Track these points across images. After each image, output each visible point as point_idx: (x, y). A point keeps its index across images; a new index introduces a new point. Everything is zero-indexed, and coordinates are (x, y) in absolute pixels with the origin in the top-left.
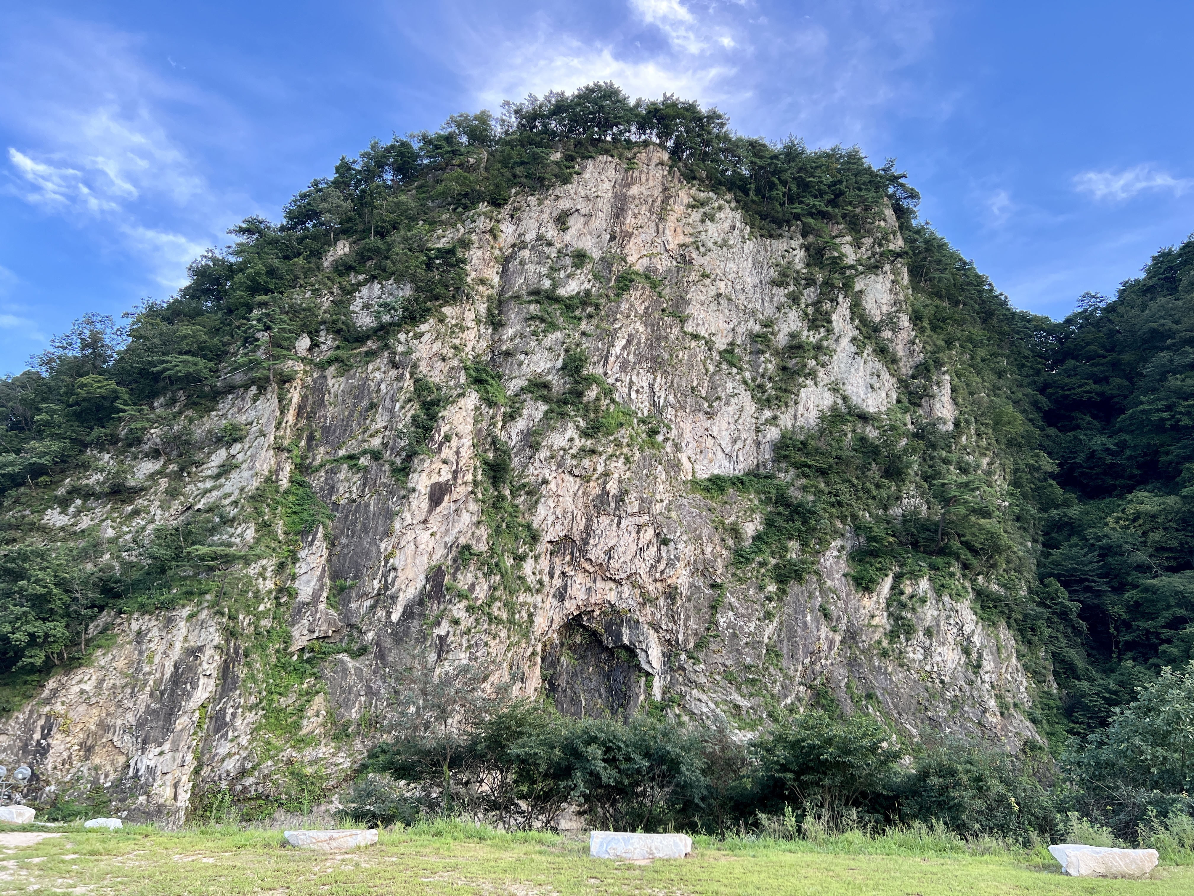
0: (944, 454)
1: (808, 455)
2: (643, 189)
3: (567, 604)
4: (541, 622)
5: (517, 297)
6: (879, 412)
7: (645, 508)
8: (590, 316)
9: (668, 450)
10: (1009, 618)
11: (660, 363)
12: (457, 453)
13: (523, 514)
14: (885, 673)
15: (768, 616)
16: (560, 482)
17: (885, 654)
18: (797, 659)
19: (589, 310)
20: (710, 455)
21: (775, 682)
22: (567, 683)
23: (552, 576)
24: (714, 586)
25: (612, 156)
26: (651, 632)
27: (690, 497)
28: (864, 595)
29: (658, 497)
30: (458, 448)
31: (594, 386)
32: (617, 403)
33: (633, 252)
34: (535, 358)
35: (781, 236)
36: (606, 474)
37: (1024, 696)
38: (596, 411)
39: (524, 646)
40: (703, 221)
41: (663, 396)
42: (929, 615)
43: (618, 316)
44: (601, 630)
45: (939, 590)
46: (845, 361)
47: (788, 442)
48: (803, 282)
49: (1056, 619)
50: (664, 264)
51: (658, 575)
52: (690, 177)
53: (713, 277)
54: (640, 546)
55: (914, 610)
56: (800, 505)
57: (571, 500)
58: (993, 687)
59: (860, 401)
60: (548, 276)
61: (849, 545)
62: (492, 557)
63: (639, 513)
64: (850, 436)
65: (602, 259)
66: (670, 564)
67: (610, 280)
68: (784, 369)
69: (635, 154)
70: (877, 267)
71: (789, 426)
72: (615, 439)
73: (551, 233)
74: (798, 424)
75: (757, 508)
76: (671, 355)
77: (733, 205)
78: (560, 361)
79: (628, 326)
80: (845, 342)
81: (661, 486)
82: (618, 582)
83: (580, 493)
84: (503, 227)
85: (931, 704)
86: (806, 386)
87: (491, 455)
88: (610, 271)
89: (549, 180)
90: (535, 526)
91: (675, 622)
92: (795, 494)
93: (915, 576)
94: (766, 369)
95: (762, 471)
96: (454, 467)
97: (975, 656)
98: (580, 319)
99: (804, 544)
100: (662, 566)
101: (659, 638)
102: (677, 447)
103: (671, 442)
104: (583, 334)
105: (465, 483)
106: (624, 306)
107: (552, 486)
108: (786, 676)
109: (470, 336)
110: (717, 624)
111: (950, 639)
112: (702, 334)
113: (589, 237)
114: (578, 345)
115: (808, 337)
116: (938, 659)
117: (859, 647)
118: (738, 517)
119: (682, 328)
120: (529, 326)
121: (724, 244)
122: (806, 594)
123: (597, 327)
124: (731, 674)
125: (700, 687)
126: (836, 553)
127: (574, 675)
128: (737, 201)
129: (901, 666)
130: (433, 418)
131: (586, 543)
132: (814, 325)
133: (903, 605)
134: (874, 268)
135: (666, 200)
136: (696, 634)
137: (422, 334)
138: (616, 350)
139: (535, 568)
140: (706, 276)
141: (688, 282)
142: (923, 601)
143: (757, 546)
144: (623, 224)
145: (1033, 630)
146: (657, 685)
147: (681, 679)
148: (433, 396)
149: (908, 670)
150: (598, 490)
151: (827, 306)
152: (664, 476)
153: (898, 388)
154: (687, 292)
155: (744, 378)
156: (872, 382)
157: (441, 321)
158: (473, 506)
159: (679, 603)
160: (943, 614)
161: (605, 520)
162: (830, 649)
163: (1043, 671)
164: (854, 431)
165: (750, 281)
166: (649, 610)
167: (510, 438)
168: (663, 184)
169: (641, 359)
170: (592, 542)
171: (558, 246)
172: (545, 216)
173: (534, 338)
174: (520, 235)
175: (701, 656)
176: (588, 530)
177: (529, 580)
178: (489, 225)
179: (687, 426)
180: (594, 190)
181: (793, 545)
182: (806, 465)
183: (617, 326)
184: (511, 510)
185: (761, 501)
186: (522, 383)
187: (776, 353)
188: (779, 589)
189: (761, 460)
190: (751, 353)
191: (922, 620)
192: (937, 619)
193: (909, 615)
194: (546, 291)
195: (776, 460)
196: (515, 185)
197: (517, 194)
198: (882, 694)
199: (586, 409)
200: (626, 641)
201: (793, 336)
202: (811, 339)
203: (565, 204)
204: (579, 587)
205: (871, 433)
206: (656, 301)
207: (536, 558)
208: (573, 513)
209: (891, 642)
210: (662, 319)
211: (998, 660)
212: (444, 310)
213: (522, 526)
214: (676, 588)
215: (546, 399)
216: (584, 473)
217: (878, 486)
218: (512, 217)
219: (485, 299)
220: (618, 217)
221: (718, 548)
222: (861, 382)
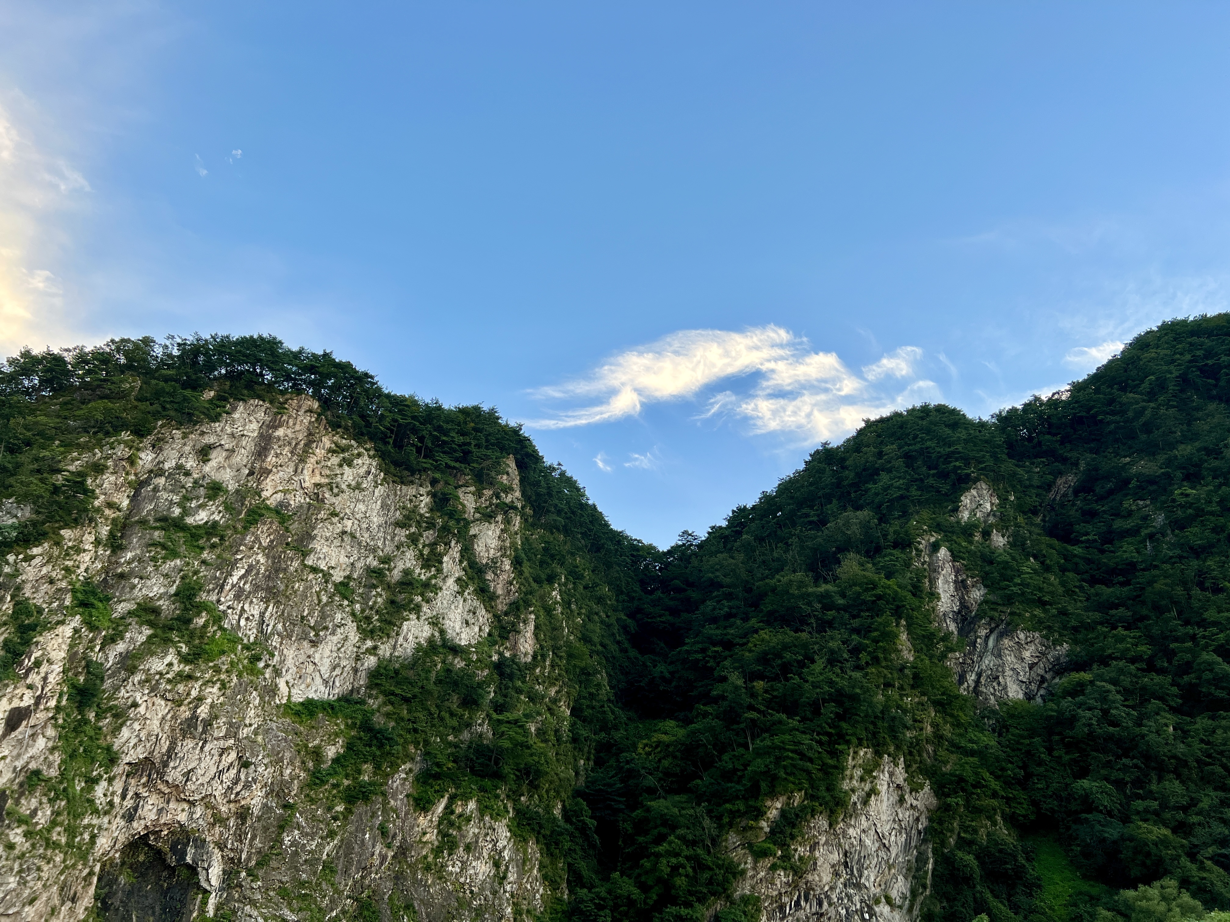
0: (519, 684)
1: (398, 683)
2: (289, 432)
3: (135, 824)
4: (103, 843)
5: (143, 522)
6: (470, 645)
7: (232, 731)
8: (213, 546)
9: (267, 676)
10: (539, 833)
11: (275, 593)
12: (45, 679)
13: (105, 736)
14: (425, 886)
15: (332, 834)
16: (150, 705)
17: (428, 868)
18: (349, 875)
19: (215, 540)
20: (308, 680)
21: (324, 897)
22: (122, 902)
23: (124, 797)
24: (286, 806)
25: (264, 401)
26: (216, 851)
27: (280, 721)
28: (420, 814)
29: (247, 722)
30: (47, 674)
31: (204, 614)
32: (225, 630)
33: (268, 488)
34: (149, 583)
35: (412, 482)
36: (200, 699)
37: (538, 901)
38: (202, 637)
39: (80, 867)
40: (341, 466)
41: (272, 624)
42: (471, 833)
43: (242, 548)
44: (166, 848)
45: (483, 810)
46: (447, 599)
47: (382, 671)
48: (424, 525)
49: (577, 834)
50: (297, 500)
51: (233, 796)
52: (334, 426)
53: (342, 515)
54: (221, 768)
55: (459, 828)
56: (379, 731)
57: (158, 723)
58: (512, 896)
59: (454, 634)
60: (179, 504)
61: (416, 768)
62: (61, 782)
63: (225, 738)
64: (439, 667)
65: (237, 491)
66: (247, 786)
67: (240, 513)
68: (393, 602)
69: (287, 400)
70: (491, 517)
71: (388, 654)
72: (215, 666)
73: (190, 463)
74: (396, 654)
75: (342, 732)
76: (287, 586)
77: (372, 453)
78: (175, 587)
79: (249, 557)
80: (451, 581)
81: (253, 711)
82: (192, 804)
83: (169, 716)
84: (143, 455)
85: (459, 913)
86: (408, 620)
87: (82, 679)
88: (243, 504)
89: (198, 417)
90: (116, 748)
91: (241, 841)
92: (378, 720)
93: (466, 798)
94: (375, 603)
95: (355, 696)
96: (39, 693)
97: (503, 868)
98: (202, 549)
99: (378, 767)
100: (239, 788)
101: (222, 856)
102: (277, 673)
103: (271, 668)
104: (204, 562)
105: (47, 709)
106: (249, 538)
107: (142, 709)
108: (336, 891)
109: (86, 558)
110: (282, 842)
111: (485, 854)
112: (322, 567)
113: (228, 470)
114: (196, 573)
115: (420, 574)
116: (472, 872)
117: (407, 862)
118: (322, 741)
119: (303, 561)
120: (150, 552)
121: (358, 487)
122: (369, 814)
123: (218, 557)
124: (285, 889)
125: (253, 903)
126: (403, 776)
127: (130, 894)
128: (376, 450)
129: (440, 878)
130: (27, 643)
131: (165, 765)
132: (426, 564)
133: (451, 824)
134: (488, 517)
135: (308, 445)
136: (259, 852)
137: (33, 557)
138: (235, 579)
139: (107, 790)
140: (334, 514)
141: (317, 519)
142: (468, 820)
143: (334, 769)
144: (264, 461)
145: (557, 844)
146: (212, 901)
147: (237, 896)
148: (32, 619)
149: (445, 882)
150: (188, 714)
151: (441, 548)
152: (257, 702)
153: (492, 622)
154: (314, 528)
155: (353, 610)
156: (468, 618)
157: (57, 544)
158: (51, 732)
159: (249, 823)
160: (483, 832)
161: (189, 743)
162: (382, 864)
163: (558, 880)
164: (443, 662)
165: (376, 520)
166: (217, 830)
167: (107, 660)
168: (308, 429)
169: (256, 588)
170: (172, 764)
171: (196, 476)
172: (187, 449)
173: (152, 564)
174: (159, 463)
175: (261, 873)
176: (171, 753)
177: (98, 802)
178: (127, 453)
179: (290, 653)
180: (240, 429)
181: (368, 767)
182: (393, 694)
183: (239, 557)
184: (92, 733)
185: (347, 725)
186: (132, 606)
187: (388, 587)
188: (346, 809)
189: (356, 685)
190: (365, 586)
191: (464, 837)
192: (476, 836)
193: (454, 833)
194: (174, 519)
195: (369, 687)
196: (163, 417)
197: (162, 426)
198: (419, 905)
199: (192, 635)
200: (189, 860)
201: (407, 572)
202: (423, 577)
203: (210, 439)
204: (150, 807)
205: (459, 663)
206: (283, 535)
207: (110, 780)
208: (157, 735)
209: (436, 857)
210: (285, 552)
211: (521, 873)
212: (62, 532)
213: (102, 748)
214: (249, 808)
215: (151, 624)
216: (177, 697)
217: (452, 715)
218: (154, 446)
219: (109, 522)
220: (259, 455)
221: (297, 771)
222: (459, 618)
